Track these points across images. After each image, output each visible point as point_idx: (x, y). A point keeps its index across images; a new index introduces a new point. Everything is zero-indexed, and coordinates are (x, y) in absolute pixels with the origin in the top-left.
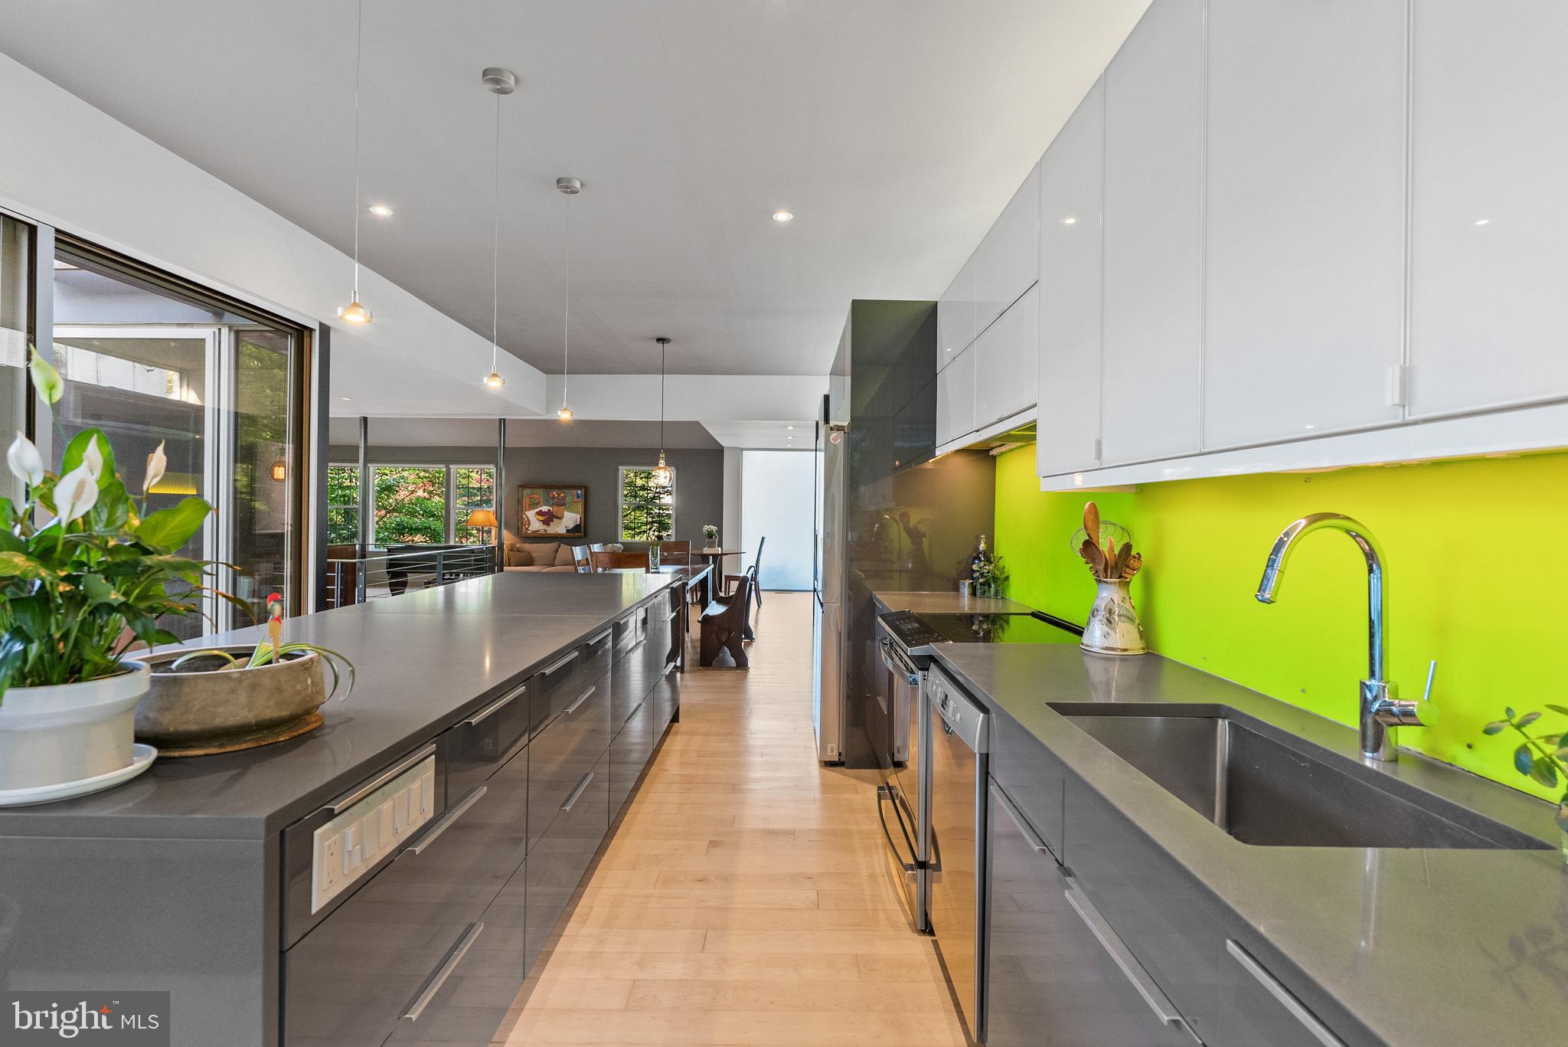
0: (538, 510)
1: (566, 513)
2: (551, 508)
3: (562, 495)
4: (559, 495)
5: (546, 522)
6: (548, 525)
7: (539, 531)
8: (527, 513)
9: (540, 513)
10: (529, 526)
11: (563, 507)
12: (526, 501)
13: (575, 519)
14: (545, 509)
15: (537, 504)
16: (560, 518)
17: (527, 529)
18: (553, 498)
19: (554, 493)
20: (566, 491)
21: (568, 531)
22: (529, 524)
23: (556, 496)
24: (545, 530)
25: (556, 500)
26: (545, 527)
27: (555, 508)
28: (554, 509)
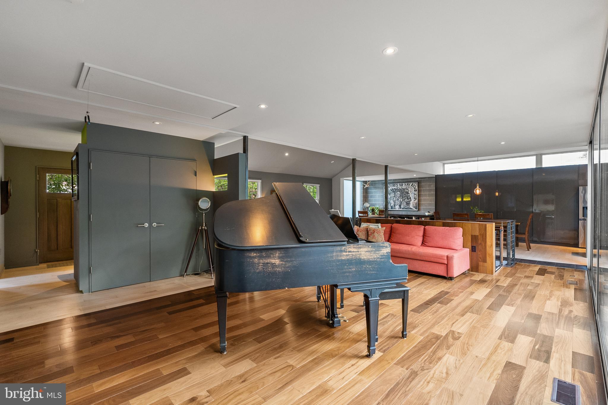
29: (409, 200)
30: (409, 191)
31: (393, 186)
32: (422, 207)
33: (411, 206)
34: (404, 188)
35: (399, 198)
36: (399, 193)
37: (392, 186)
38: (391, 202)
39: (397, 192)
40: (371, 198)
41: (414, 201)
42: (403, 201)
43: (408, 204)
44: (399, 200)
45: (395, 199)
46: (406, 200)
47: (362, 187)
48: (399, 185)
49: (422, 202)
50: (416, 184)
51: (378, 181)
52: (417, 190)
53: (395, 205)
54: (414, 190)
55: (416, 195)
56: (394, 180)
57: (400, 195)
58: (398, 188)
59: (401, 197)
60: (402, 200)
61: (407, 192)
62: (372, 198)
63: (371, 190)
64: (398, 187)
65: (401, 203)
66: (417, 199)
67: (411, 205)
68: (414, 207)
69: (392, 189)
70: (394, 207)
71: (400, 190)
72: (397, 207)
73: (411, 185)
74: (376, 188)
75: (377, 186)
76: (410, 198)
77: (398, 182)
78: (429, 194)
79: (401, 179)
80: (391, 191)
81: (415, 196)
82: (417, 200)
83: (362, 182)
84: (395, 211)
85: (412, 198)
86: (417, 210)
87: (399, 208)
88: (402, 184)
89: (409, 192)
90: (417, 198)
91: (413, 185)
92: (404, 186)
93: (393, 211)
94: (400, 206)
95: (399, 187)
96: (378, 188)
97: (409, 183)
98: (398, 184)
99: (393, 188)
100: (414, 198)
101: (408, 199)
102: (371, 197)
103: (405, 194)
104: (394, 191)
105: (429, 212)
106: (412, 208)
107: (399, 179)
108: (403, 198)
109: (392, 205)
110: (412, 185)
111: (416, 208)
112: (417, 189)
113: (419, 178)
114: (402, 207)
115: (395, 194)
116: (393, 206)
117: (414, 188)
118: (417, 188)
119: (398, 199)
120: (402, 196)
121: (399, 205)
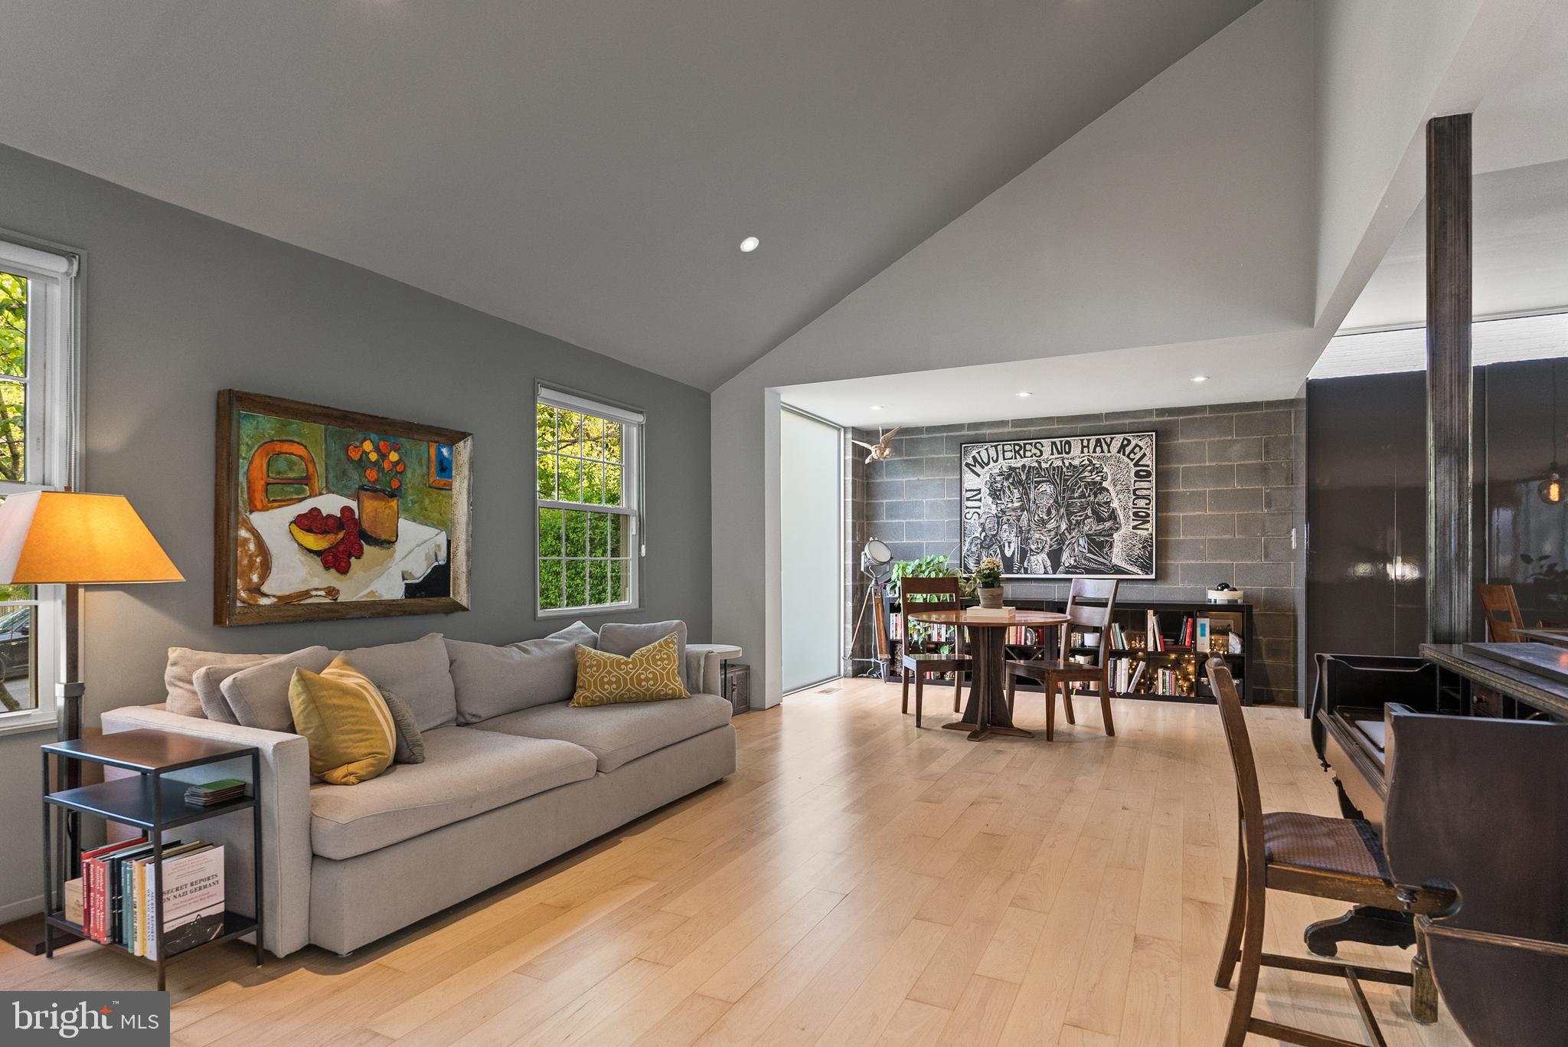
0: (303, 507)
1: (404, 525)
2: (353, 505)
3: (394, 457)
4: (383, 456)
5: (337, 560)
6: (344, 570)
7: (306, 594)
8: (257, 519)
9: (310, 522)
10: (264, 577)
11: (394, 503)
12: (250, 465)
13: (430, 548)
14: (331, 504)
15: (303, 484)
16: (388, 543)
17: (256, 590)
18: (362, 463)
19: (368, 446)
20: (404, 441)
21: (411, 590)
22: (266, 568)
23: (374, 457)
24: (332, 592)
25: (372, 474)
26: (331, 579)
27: (370, 505)
28: (370, 511)
29: (1108, 524)
30: (1104, 479)
31: (1018, 452)
32: (1177, 562)
33: (1117, 558)
34: (1076, 462)
35: (1049, 513)
36: (1047, 488)
37: (1008, 455)
38: (1004, 535)
39: (1039, 483)
40: (891, 516)
41: (1135, 528)
42: (1069, 530)
43: (1099, 544)
44: (1052, 525)
45: (1024, 522)
46: (1091, 526)
47: (850, 457)
48: (1047, 450)
49: (1179, 536)
50: (1146, 445)
51: (930, 429)
52: (1149, 474)
53: (1024, 554)
54: (1137, 474)
55: (1144, 497)
56: (1017, 423)
57: (1056, 501)
58: (1044, 465)
59: (1062, 510)
60: (1064, 526)
61: (1095, 483)
62: (896, 517)
63: (889, 474)
64: (1045, 456)
65: (1061, 541)
66: (1153, 519)
67: (1117, 549)
68: (1135, 563)
69: (1011, 468)
70: (1022, 562)
71: (1055, 476)
72: (1039, 563)
73: (1116, 445)
74: (916, 465)
75: (925, 454)
76: (1113, 516)
77: (1044, 434)
78: (1215, 495)
79: (1060, 420)
80: (1007, 479)
81: (1142, 503)
82: (1151, 527)
83: (849, 436)
84: (1024, 584)
85: (1120, 513)
86: (1153, 576)
87: (1049, 569)
88: (1068, 443)
89: (1105, 484)
90: (1153, 512)
91: (1128, 449)
92: (1076, 450)
93: (1017, 585)
94: (1055, 557)
95: (1047, 455)
96: (932, 464)
97: (1108, 438)
98: (1047, 443)
99: (1018, 463)
100: (1136, 514)
101: (1100, 519)
102: (893, 511)
103: (1082, 496)
104: (1020, 482)
105: (1224, 586)
106: (1123, 565)
107: (1049, 420)
108: (1069, 514)
109: (1008, 554)
110: (1122, 448)
111: (1146, 568)
112: (1153, 469)
113: (1162, 412)
114: (1067, 559)
115: (1026, 494)
116: (1017, 557)
117: (1136, 465)
118: (1150, 461)
119: (1044, 522)
120: (1063, 504)
121: (1046, 550)
